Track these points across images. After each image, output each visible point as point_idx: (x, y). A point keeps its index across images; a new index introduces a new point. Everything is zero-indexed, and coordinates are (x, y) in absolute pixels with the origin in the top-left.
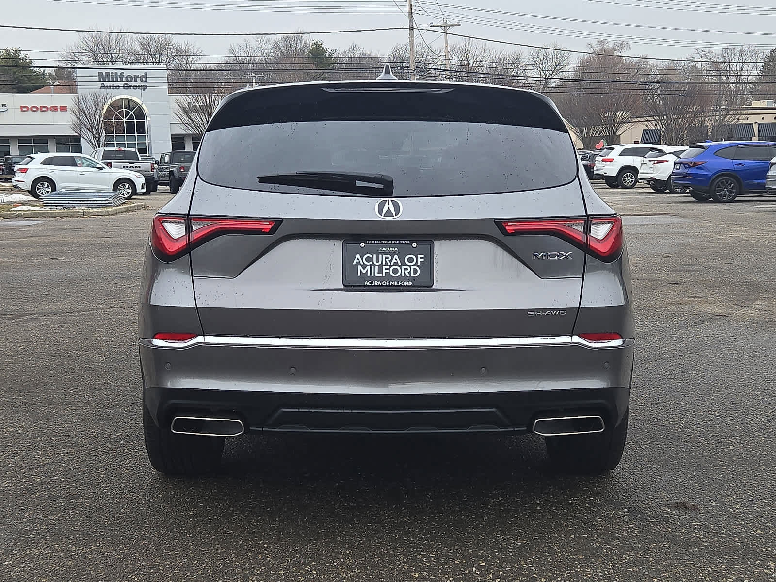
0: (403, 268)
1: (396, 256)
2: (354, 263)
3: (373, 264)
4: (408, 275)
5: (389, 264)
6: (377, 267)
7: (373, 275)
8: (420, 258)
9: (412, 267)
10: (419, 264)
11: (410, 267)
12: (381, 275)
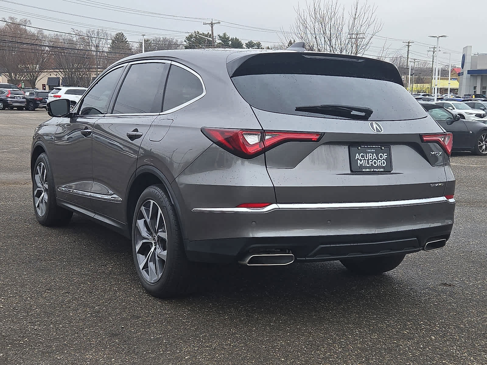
0: (378, 161)
1: (374, 154)
2: (356, 159)
3: (365, 159)
4: (381, 165)
5: (372, 159)
6: (366, 161)
7: (365, 165)
8: (386, 155)
9: (383, 161)
10: (385, 159)
11: (381, 160)
12: (369, 165)
